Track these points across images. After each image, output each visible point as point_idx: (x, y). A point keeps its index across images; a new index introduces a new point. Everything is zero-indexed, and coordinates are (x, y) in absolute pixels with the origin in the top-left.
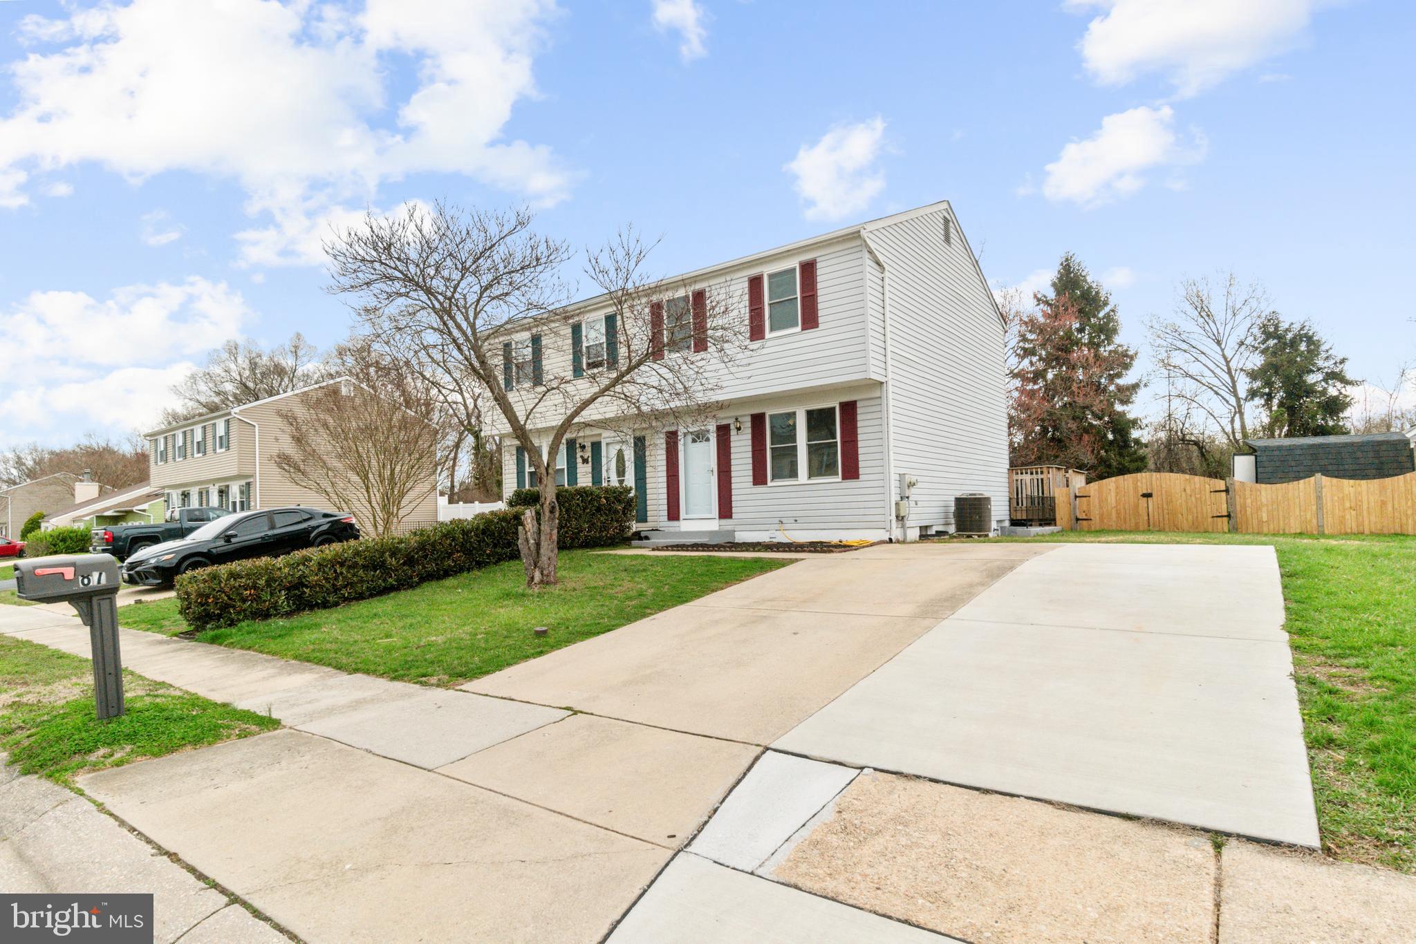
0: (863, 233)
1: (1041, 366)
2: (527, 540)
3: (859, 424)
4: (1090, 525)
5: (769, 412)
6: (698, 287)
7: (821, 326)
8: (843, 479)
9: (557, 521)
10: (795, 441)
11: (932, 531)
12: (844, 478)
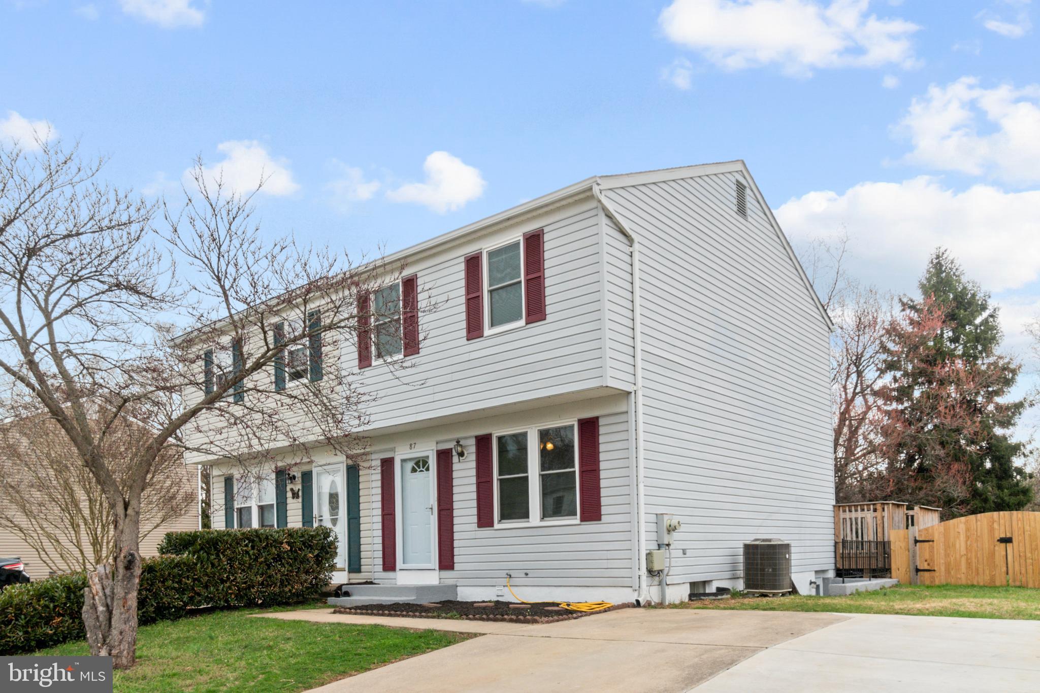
0: (596, 189)
1: (905, 382)
2: (94, 607)
3: (602, 448)
4: (933, 577)
5: (497, 433)
6: (408, 272)
7: (549, 318)
8: (582, 521)
9: (137, 581)
10: (526, 470)
11: (711, 589)
12: (584, 519)
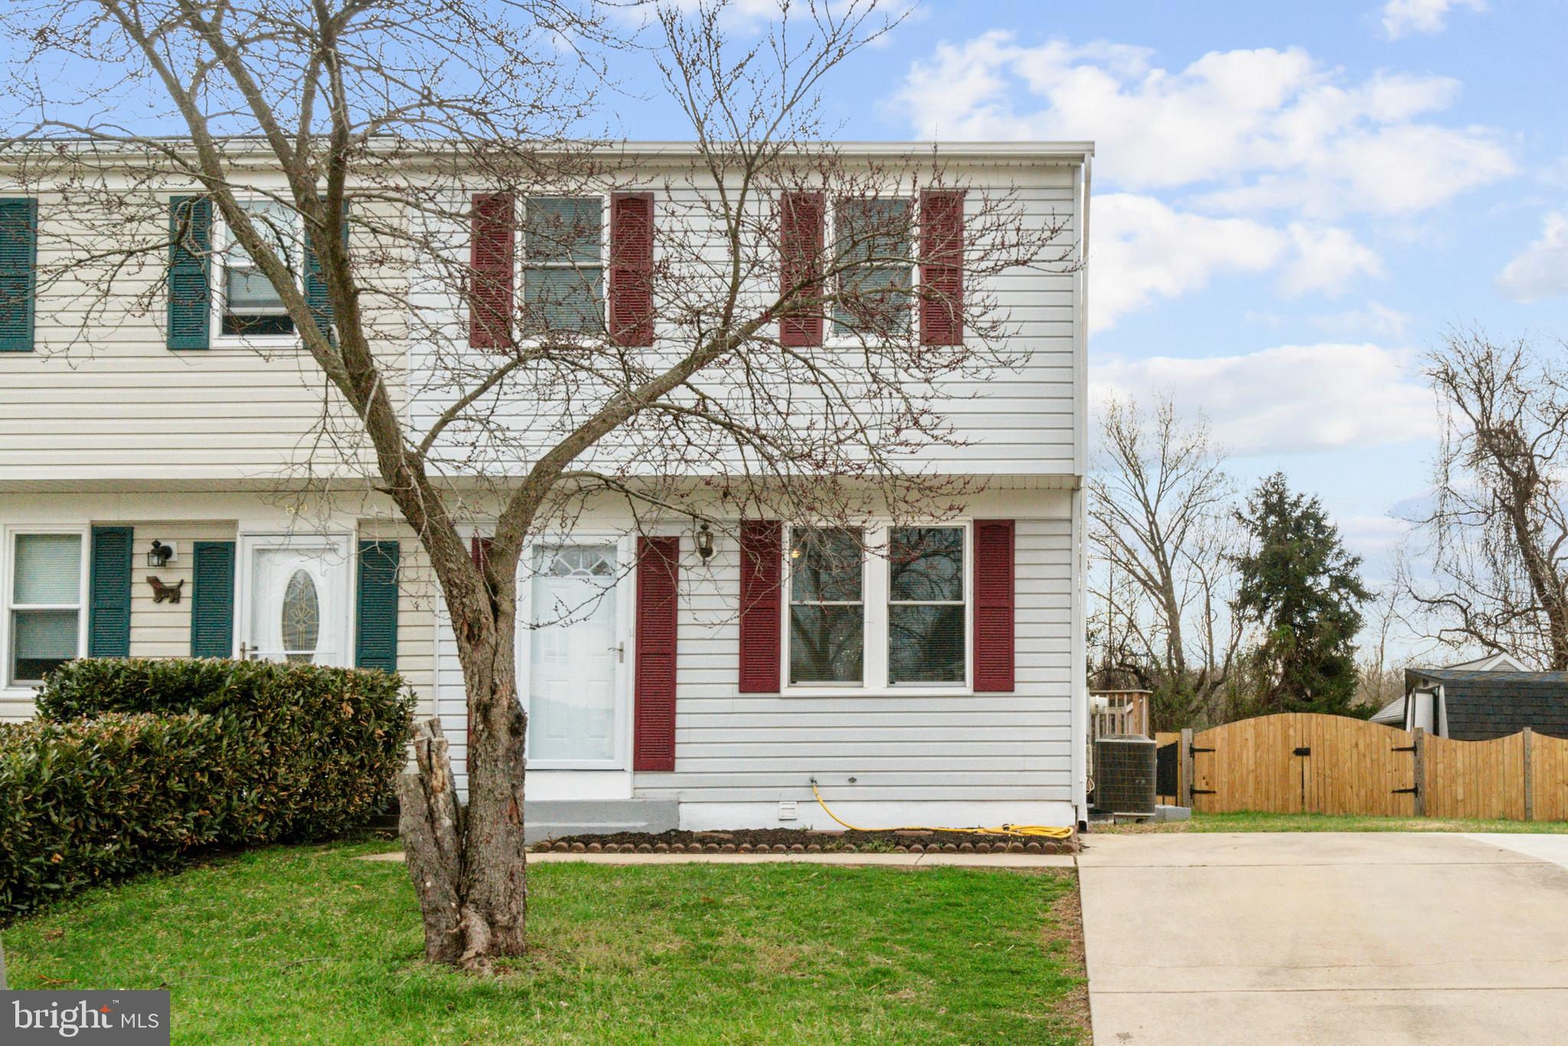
5: (793, 521)
7: (968, 344)
8: (975, 690)
10: (857, 594)
12: (980, 686)
